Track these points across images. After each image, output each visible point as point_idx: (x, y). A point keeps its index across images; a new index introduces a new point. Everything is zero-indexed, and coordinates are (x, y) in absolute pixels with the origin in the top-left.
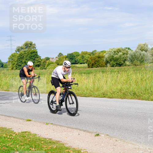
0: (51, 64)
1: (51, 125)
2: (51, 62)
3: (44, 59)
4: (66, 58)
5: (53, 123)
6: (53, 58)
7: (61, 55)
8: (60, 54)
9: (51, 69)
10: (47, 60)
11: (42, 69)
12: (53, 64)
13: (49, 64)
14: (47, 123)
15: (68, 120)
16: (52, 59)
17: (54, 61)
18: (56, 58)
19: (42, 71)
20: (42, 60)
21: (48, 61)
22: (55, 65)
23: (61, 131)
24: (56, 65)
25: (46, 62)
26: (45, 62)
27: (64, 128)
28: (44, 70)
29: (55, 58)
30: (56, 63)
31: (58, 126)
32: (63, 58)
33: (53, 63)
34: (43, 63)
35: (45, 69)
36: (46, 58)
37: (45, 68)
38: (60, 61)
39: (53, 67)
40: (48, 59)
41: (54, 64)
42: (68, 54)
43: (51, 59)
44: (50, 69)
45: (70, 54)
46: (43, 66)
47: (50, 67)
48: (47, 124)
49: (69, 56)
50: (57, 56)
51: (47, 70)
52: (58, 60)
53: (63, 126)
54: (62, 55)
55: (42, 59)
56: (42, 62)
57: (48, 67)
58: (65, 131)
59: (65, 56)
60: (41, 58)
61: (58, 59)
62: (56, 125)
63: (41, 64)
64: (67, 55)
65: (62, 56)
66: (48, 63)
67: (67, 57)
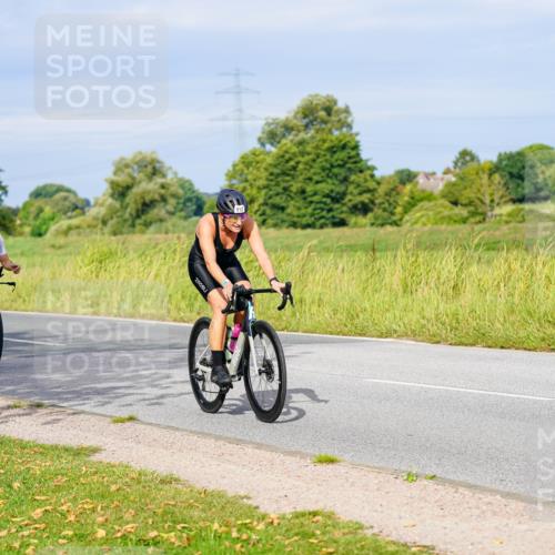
0: (422, 200)
1: (431, 484)
2: (423, 191)
3: (390, 177)
4: (490, 175)
5: (439, 473)
6: (434, 174)
7: (468, 158)
8: (466, 156)
9: (424, 224)
10: (403, 183)
11: (382, 225)
12: (432, 204)
13: (413, 202)
14: (409, 474)
15: (507, 460)
16: (428, 176)
17: (438, 186)
18: (447, 172)
19: (382, 231)
20: (379, 183)
21: (409, 187)
22: (442, 206)
23: (478, 512)
24: (447, 203)
25: (398, 194)
26: (393, 191)
27: (490, 498)
28: (389, 228)
29: (439, 175)
30: (444, 196)
31: (461, 490)
32: (477, 174)
33: (429, 197)
34: (386, 194)
35: (395, 224)
36: (400, 173)
37: (395, 218)
38: (465, 188)
39: (431, 213)
40: (407, 177)
41: (435, 199)
42: (500, 155)
43: (421, 180)
44: (418, 226)
45: (510, 157)
46: (385, 210)
47: (418, 215)
48: (411, 477)
49: (504, 163)
50: (451, 165)
51: (406, 227)
52: (454, 185)
53: (484, 490)
54: (473, 158)
55: (383, 178)
56: (382, 190)
57: (407, 217)
58: (495, 513)
59: (488, 166)
60: (378, 174)
61: (453, 179)
62: (453, 483)
63: (377, 201)
64: (495, 159)
65: (474, 164)
66: (406, 198)
67: (495, 169)
